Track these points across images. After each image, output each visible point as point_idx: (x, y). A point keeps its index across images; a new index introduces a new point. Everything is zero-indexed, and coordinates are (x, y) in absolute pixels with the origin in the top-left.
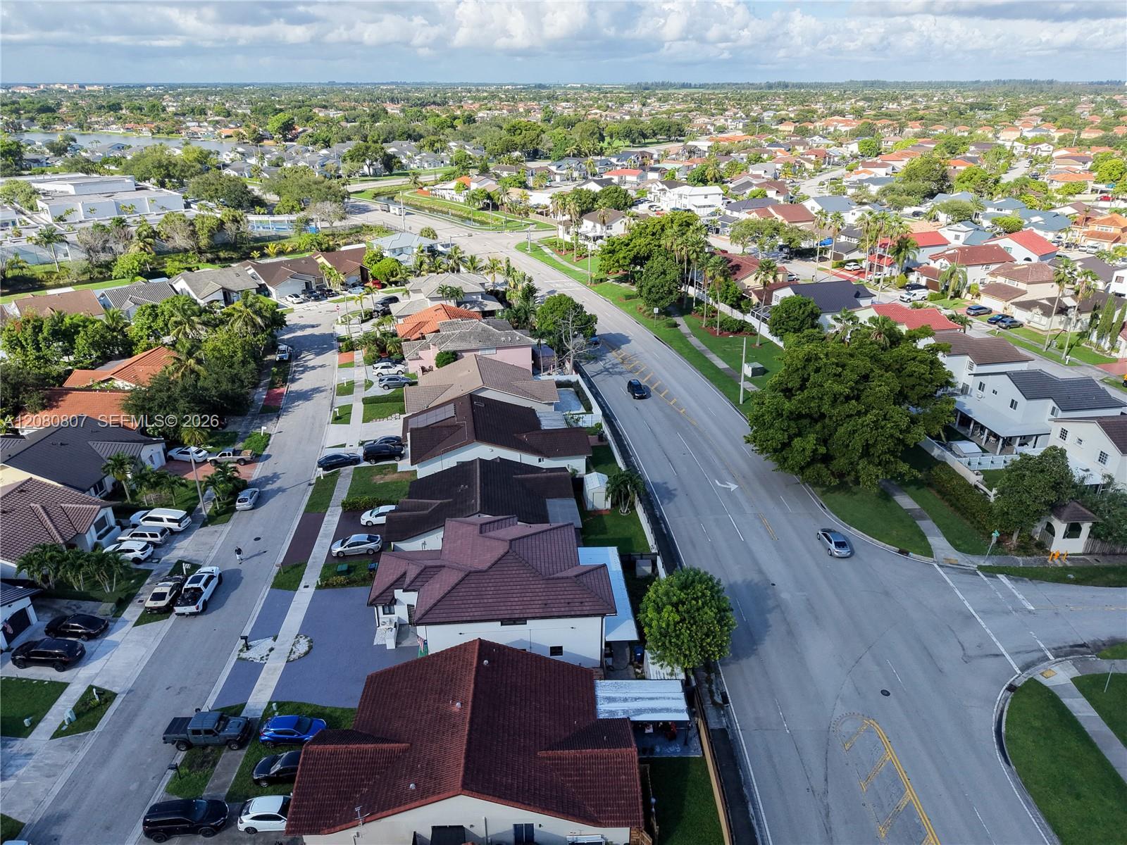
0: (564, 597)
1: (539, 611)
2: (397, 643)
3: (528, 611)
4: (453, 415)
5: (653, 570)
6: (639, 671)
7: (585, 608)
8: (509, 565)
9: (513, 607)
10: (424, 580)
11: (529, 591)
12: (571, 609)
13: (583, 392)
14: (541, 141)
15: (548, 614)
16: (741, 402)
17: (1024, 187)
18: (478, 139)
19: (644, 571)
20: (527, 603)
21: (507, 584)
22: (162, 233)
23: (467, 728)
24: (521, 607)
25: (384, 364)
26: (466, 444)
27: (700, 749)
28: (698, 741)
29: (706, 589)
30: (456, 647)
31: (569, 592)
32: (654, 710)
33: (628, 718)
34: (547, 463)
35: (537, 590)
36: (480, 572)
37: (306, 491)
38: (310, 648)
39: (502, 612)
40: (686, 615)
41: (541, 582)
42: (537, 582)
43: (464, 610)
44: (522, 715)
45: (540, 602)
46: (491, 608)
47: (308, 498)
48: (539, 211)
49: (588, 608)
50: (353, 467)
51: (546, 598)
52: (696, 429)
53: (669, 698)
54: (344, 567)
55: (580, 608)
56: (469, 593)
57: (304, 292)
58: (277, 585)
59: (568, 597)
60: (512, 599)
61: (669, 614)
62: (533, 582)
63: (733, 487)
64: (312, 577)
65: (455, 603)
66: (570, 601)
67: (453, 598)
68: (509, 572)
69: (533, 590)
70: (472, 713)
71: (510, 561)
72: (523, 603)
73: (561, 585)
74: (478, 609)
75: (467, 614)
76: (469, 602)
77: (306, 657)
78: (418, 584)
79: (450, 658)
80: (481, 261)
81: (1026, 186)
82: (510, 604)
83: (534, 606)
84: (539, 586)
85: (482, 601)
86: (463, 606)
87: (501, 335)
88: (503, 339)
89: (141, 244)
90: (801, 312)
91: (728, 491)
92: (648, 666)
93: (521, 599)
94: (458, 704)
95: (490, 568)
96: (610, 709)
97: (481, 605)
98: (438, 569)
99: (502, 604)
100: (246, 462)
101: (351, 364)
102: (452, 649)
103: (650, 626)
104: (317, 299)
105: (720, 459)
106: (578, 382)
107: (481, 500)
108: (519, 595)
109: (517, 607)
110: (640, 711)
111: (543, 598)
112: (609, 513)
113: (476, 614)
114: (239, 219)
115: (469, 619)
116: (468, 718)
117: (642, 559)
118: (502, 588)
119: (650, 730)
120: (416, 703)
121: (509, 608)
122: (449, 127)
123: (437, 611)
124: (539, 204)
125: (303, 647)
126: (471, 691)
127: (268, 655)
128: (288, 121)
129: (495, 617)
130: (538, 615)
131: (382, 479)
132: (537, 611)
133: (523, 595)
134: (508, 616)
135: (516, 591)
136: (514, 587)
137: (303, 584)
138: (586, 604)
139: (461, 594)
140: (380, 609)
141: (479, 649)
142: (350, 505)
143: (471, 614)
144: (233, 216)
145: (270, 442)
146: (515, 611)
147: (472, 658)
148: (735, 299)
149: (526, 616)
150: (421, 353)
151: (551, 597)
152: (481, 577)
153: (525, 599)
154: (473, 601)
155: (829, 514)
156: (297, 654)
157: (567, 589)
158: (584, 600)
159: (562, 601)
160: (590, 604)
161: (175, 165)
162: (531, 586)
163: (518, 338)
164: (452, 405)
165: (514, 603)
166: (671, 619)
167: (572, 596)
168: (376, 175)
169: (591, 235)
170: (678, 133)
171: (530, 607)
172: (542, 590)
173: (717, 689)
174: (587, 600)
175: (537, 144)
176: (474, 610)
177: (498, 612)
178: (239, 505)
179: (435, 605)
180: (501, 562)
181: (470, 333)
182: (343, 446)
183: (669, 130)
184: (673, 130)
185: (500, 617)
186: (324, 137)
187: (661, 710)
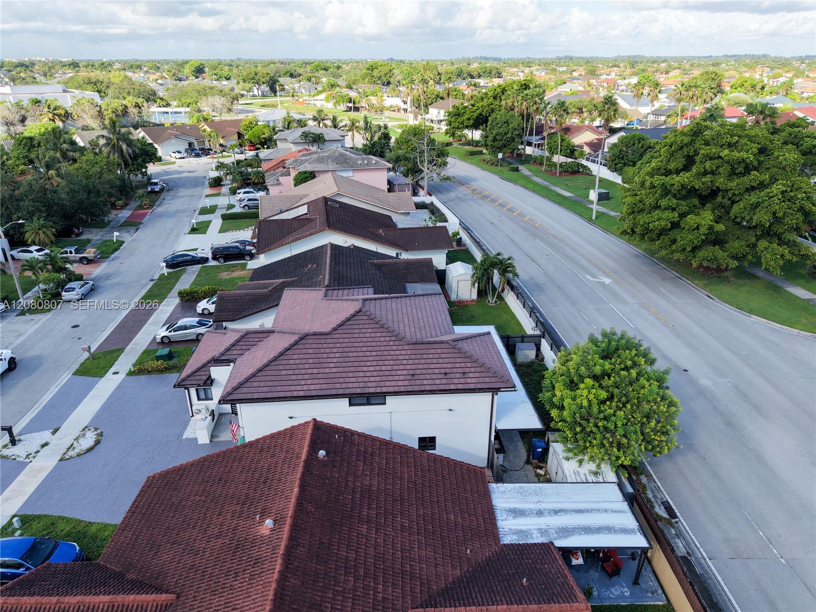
0: (438, 366)
1: (402, 385)
2: (212, 436)
3: (388, 384)
4: (306, 212)
5: (537, 356)
6: (541, 472)
7: (469, 380)
8: (361, 326)
9: (366, 379)
10: (244, 347)
11: (390, 358)
12: (450, 381)
13: (438, 210)
14: (393, 74)
15: (416, 388)
16: (594, 218)
17: (789, 89)
18: (345, 77)
19: (526, 356)
20: (387, 373)
21: (359, 349)
22: (74, 114)
23: (278, 568)
24: (378, 379)
25: (247, 190)
26: (317, 233)
27: (660, 591)
28: (653, 578)
29: (636, 355)
30: (279, 433)
31: (446, 360)
32: (587, 530)
33: (552, 543)
34: (405, 256)
35: (401, 357)
36: (321, 334)
37: (146, 285)
38: (97, 442)
39: (350, 385)
40: (616, 391)
41: (406, 347)
42: (400, 347)
43: (296, 382)
44: (380, 541)
45: (405, 372)
46: (335, 381)
47: (146, 291)
48: (392, 109)
49: (474, 380)
50: (201, 265)
51: (414, 367)
52: (555, 237)
53: (606, 511)
54: (165, 351)
55: (462, 381)
56: (304, 361)
57: (186, 151)
58: (83, 371)
59: (445, 366)
60: (365, 369)
61: (587, 393)
62: (395, 348)
63: (608, 281)
64: (125, 362)
65: (283, 373)
66: (447, 371)
67: (281, 367)
68: (362, 335)
69: (395, 357)
70: (292, 538)
71: (362, 322)
72: (381, 373)
73: (434, 351)
74: (316, 381)
75: (299, 388)
76: (303, 371)
77: (87, 455)
78: (235, 352)
79: (269, 448)
80: (341, 121)
81: (791, 88)
82: (361, 374)
83: (396, 378)
84: (403, 352)
85: (322, 371)
86: (294, 377)
87: (357, 159)
88: (359, 162)
89: (50, 115)
90: (640, 146)
91: (602, 284)
92: (559, 464)
93: (378, 368)
94: (269, 522)
95: (335, 329)
96: (519, 528)
97: (320, 376)
98: (265, 335)
99: (351, 375)
100: (89, 261)
101: (218, 195)
102: (272, 436)
103: (562, 408)
104: (197, 155)
105: (586, 259)
106: (432, 203)
107: (330, 276)
108: (374, 363)
109: (372, 379)
110: (566, 532)
111: (409, 367)
112: (474, 303)
113: (312, 387)
114: (140, 105)
115: (301, 394)
116: (282, 547)
117: (522, 342)
118: (351, 354)
119: (578, 561)
120: (205, 519)
121: (360, 380)
122: (322, 69)
123: (256, 384)
124: (392, 105)
125: (88, 441)
126: (293, 500)
127: (38, 452)
128: (199, 66)
129: (341, 392)
130: (402, 389)
131: (228, 275)
132: (400, 383)
133: (380, 363)
134: (358, 391)
135: (370, 358)
136: (368, 354)
137: (113, 370)
138: (471, 375)
139: (292, 362)
140: (193, 391)
141: (313, 434)
142: (187, 294)
143: (306, 388)
144: (135, 103)
145: (121, 248)
146: (370, 384)
147: (301, 447)
148: (568, 151)
149: (384, 390)
150: (282, 179)
151: (421, 366)
152: (322, 341)
153: (384, 368)
154: (310, 371)
155: (721, 304)
156: (77, 451)
157: (443, 356)
158: (467, 370)
159: (437, 371)
160: (477, 375)
161: (102, 82)
162: (392, 353)
163: (374, 162)
164: (306, 206)
165: (368, 374)
166: (591, 397)
167: (449, 366)
168: (264, 96)
169: (435, 119)
170: (497, 75)
171: (391, 378)
172: (407, 357)
173: (655, 497)
174: (473, 370)
175: (390, 77)
176: (309, 382)
177: (344, 386)
178: (66, 295)
179: (254, 375)
180: (351, 322)
181: (328, 157)
182: (196, 250)
183: (490, 73)
184: (493, 73)
185: (348, 391)
186: (226, 75)
187: (599, 530)
